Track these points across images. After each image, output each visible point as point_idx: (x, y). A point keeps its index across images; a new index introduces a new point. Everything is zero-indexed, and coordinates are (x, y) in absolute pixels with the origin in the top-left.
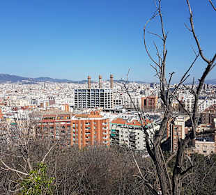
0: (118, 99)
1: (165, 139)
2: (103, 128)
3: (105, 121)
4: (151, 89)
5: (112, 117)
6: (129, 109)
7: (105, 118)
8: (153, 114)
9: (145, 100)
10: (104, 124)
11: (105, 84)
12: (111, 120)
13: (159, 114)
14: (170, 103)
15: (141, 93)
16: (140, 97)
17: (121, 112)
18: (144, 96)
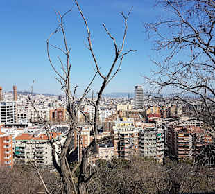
0: (23, 112)
1: (73, 150)
2: (5, 147)
3: (7, 138)
4: (59, 101)
5: (16, 133)
6: (35, 123)
7: (7, 134)
8: (61, 126)
9: (54, 113)
10: (5, 142)
11: (7, 96)
12: (15, 136)
13: (67, 126)
14: (75, 114)
15: (49, 105)
16: (48, 109)
17: (27, 126)
18: (52, 109)
